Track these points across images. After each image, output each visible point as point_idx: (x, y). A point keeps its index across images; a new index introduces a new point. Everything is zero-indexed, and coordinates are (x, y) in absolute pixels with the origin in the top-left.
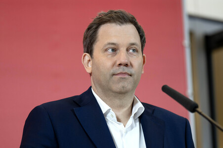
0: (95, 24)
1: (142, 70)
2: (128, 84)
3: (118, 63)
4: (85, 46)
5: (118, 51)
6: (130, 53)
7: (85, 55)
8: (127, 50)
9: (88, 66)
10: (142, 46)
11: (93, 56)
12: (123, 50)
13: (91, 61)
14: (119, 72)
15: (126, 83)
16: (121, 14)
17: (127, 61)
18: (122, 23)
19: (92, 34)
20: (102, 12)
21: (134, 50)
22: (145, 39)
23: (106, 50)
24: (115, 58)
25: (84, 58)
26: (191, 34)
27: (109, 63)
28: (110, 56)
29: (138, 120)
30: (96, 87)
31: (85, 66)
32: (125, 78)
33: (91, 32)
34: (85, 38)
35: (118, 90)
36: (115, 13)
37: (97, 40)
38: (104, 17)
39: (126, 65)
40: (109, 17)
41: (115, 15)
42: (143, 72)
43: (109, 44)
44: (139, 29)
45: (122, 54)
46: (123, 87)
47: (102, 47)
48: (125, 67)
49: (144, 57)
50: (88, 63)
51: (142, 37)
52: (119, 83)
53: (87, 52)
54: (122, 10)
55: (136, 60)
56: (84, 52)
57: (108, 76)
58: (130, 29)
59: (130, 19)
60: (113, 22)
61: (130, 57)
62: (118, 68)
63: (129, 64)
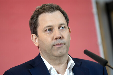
0: (35, 15)
1: (70, 39)
2: (63, 50)
3: (55, 38)
4: (31, 30)
5: (53, 30)
6: (61, 30)
7: (33, 35)
8: (59, 28)
9: (36, 42)
10: (67, 23)
11: (38, 36)
12: (56, 29)
13: (37, 39)
14: (57, 44)
15: (62, 50)
16: (51, 6)
17: (60, 36)
18: (52, 11)
19: (35, 21)
20: (38, 7)
21: (63, 28)
22: (68, 19)
23: (46, 31)
24: (52, 35)
25: (32, 38)
26: (97, 4)
27: (49, 39)
28: (49, 34)
29: (71, 71)
30: (43, 54)
31: (34, 42)
32: (61, 47)
33: (34, 21)
34: (31, 25)
35: (58, 55)
36: (47, 6)
37: (39, 25)
38: (40, 10)
39: (60, 38)
40: (44, 9)
41: (47, 7)
42: (71, 39)
43: (47, 27)
44: (63, 13)
45: (56, 32)
46: (61, 53)
47: (43, 29)
48: (59, 40)
49: (69, 29)
50: (35, 40)
51: (66, 17)
52: (58, 51)
53: (34, 33)
54: (51, 3)
55: (65, 33)
56: (32, 34)
57: (50, 47)
58: (58, 14)
59: (57, 8)
60: (46, 12)
61: (61, 33)
62: (55, 41)
63: (62, 37)
